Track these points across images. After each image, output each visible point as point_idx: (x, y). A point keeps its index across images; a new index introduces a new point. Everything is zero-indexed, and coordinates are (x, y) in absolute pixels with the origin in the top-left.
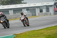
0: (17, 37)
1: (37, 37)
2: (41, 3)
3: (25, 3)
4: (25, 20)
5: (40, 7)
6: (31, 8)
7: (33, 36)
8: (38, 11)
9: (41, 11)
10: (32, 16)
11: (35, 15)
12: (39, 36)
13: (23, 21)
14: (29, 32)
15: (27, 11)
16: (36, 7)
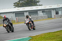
0: (32, 39)
1: (53, 39)
2: (57, 5)
3: (41, 5)
4: (30, 23)
5: (56, 9)
6: (47, 10)
7: (49, 38)
8: (53, 13)
9: (57, 13)
10: (48, 18)
11: (51, 17)
12: (55, 38)
13: (28, 24)
14: (45, 34)
15: (42, 14)
16: (52, 9)
